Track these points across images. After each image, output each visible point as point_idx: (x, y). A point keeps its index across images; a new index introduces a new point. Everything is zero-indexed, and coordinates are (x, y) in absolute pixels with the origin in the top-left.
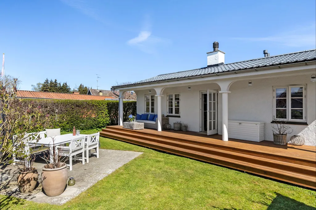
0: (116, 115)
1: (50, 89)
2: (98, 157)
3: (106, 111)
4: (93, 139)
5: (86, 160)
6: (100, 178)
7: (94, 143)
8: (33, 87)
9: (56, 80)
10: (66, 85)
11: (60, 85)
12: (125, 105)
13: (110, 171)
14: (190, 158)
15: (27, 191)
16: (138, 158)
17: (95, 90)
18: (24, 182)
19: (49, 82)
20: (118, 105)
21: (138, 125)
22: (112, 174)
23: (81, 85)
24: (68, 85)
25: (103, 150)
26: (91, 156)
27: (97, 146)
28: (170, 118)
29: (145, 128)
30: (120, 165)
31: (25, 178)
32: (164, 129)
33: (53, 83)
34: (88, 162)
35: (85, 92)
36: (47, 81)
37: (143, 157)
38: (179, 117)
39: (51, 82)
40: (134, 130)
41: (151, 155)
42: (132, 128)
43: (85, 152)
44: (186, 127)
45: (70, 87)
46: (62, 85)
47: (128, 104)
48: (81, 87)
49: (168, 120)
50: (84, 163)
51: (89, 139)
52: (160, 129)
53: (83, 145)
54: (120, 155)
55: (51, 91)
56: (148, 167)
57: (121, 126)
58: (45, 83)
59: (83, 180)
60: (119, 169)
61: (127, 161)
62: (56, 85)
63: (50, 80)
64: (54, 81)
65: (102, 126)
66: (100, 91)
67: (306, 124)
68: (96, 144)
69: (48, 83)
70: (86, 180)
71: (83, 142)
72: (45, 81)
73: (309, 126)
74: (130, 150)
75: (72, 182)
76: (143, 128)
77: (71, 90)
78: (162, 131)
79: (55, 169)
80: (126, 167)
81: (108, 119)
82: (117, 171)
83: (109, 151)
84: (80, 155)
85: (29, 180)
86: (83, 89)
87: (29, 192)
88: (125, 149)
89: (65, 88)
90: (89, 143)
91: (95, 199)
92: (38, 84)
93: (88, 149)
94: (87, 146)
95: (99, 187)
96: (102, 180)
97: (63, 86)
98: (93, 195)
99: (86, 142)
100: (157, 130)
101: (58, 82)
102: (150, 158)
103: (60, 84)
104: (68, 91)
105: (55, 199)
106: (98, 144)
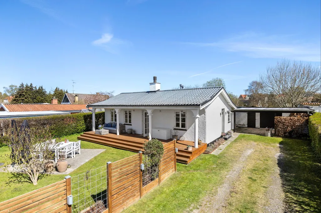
0: (91, 122)
1: (26, 93)
2: (80, 154)
3: (83, 122)
4: (77, 145)
5: (73, 156)
6: (82, 164)
7: (77, 147)
8: (5, 89)
9: (31, 84)
10: (42, 88)
11: (36, 89)
12: (96, 115)
13: (87, 161)
14: (130, 151)
15: (49, 171)
16: (102, 153)
17: (71, 94)
18: (48, 167)
19: (25, 86)
20: (92, 116)
21: (104, 132)
22: (88, 161)
23: (57, 88)
24: (43, 88)
25: (83, 149)
26: (76, 153)
27: (79, 148)
28: (126, 125)
29: (109, 133)
30: (92, 157)
31: (49, 166)
32: (121, 133)
33: (28, 87)
34: (74, 157)
35: (61, 94)
36: (22, 85)
37: (105, 152)
38: (131, 125)
39: (27, 87)
40: (102, 135)
41: (110, 150)
42: (101, 134)
43: (73, 152)
44: (134, 131)
45: (46, 91)
46: (37, 89)
47: (99, 115)
48: (57, 90)
49: (125, 127)
50: (72, 157)
51: (75, 145)
52: (118, 134)
53: (72, 148)
54: (93, 152)
55: (27, 94)
56: (106, 157)
57: (94, 132)
58: (20, 87)
59: (74, 165)
60: (92, 159)
61: (96, 155)
62: (31, 89)
63: (26, 84)
64: (29, 85)
65: (80, 132)
66: (76, 96)
67: (186, 130)
68: (79, 147)
69: (23, 87)
70: (75, 165)
71: (72, 147)
72: (20, 85)
73: (187, 131)
74: (99, 148)
75: (69, 166)
76: (108, 133)
77: (47, 93)
78: (120, 135)
79: (63, 161)
80: (95, 158)
81: (84, 126)
82: (91, 160)
83: (86, 150)
84: (71, 154)
85: (50, 167)
86: (59, 92)
87: (50, 172)
88: (96, 148)
89: (41, 91)
90: (75, 147)
91: (81, 171)
92: (10, 86)
93: (74, 150)
94: (74, 149)
95: (82, 167)
96: (83, 165)
97: (39, 90)
98: (80, 170)
99: (73, 147)
100: (116, 134)
101: (34, 86)
102: (109, 152)
103: (35, 87)
104: (44, 94)
105: (64, 173)
106: (80, 147)
